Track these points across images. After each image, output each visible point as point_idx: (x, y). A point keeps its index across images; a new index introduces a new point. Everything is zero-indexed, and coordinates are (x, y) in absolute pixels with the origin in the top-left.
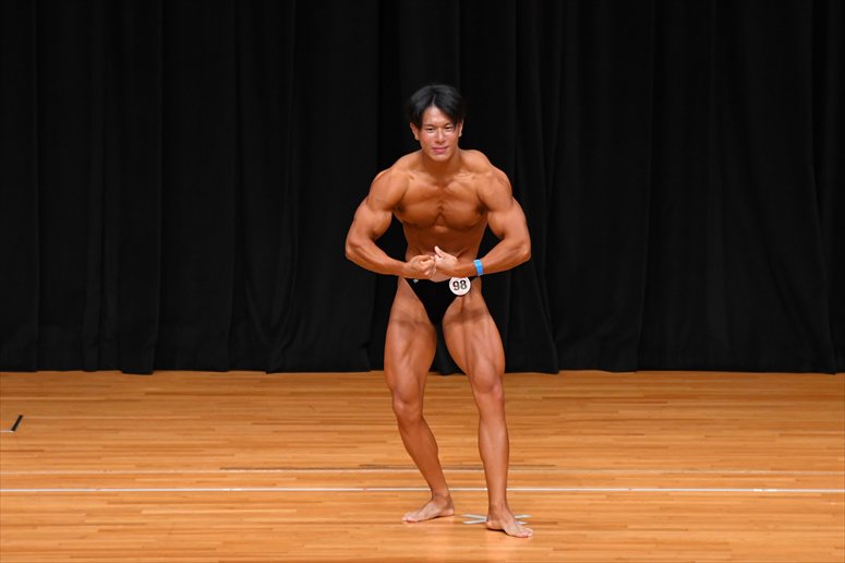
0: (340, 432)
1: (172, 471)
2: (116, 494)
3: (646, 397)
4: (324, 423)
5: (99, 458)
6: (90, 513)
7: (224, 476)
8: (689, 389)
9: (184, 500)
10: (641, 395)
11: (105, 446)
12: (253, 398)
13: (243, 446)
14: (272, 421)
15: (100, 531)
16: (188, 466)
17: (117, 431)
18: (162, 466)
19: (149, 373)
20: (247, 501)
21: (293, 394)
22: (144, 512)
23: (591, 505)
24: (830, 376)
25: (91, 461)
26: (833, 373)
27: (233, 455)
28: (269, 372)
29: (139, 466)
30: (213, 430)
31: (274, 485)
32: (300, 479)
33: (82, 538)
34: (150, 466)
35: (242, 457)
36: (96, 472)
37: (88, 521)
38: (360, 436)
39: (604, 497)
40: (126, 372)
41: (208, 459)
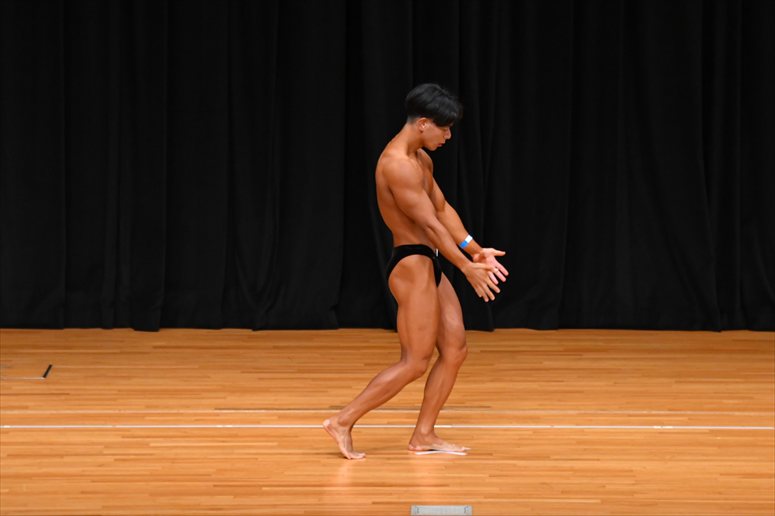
0: (313, 379)
1: (175, 411)
2: (129, 430)
3: (566, 351)
4: (300, 371)
5: (115, 400)
6: (108, 446)
7: (218, 415)
8: (600, 344)
9: (186, 435)
10: (561, 349)
11: (119, 391)
12: (241, 351)
13: (233, 391)
14: (258, 370)
15: (116, 460)
16: (187, 407)
17: (129, 378)
18: (167, 407)
19: (156, 330)
20: (236, 436)
21: (275, 347)
22: (152, 445)
23: (519, 439)
24: (717, 334)
25: (108, 402)
26: (719, 331)
27: (224, 398)
28: (255, 329)
29: (148, 407)
30: (209, 377)
31: (258, 423)
32: (282, 418)
33: (100, 466)
34: (156, 407)
35: (232, 400)
36: (112, 412)
37: (105, 452)
38: (329, 383)
39: (531, 433)
40: (137, 329)
41: (204, 402)
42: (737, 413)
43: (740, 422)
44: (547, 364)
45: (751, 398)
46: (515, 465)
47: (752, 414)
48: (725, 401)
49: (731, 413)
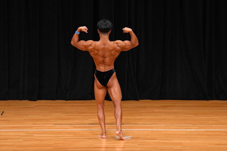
0: (84, 115)
1: (41, 125)
2: (27, 131)
3: (161, 106)
4: (80, 113)
5: (23, 122)
6: (21, 136)
7: (55, 127)
8: (172, 104)
9: (45, 133)
10: (160, 106)
11: (25, 119)
12: (62, 107)
13: (59, 119)
14: (67, 113)
15: (24, 140)
16: (45, 124)
17: (28, 115)
18: (39, 124)
19: (36, 100)
20: (61, 133)
21: (72, 106)
22: (34, 136)
23: (147, 134)
25: (21, 123)
26: (208, 100)
27: (57, 121)
28: (66, 100)
29: (33, 124)
30: (52, 115)
31: (67, 129)
32: (74, 127)
33: (19, 142)
34: (36, 124)
35: (59, 122)
36: (22, 126)
37: (20, 138)
38: (89, 117)
39: (150, 132)
40: (30, 100)
41: (51, 122)
42: (214, 125)
43: (215, 128)
44: (156, 110)
45: (218, 121)
46: (146, 141)
47: (219, 126)
48: (210, 122)
49: (212, 125)
